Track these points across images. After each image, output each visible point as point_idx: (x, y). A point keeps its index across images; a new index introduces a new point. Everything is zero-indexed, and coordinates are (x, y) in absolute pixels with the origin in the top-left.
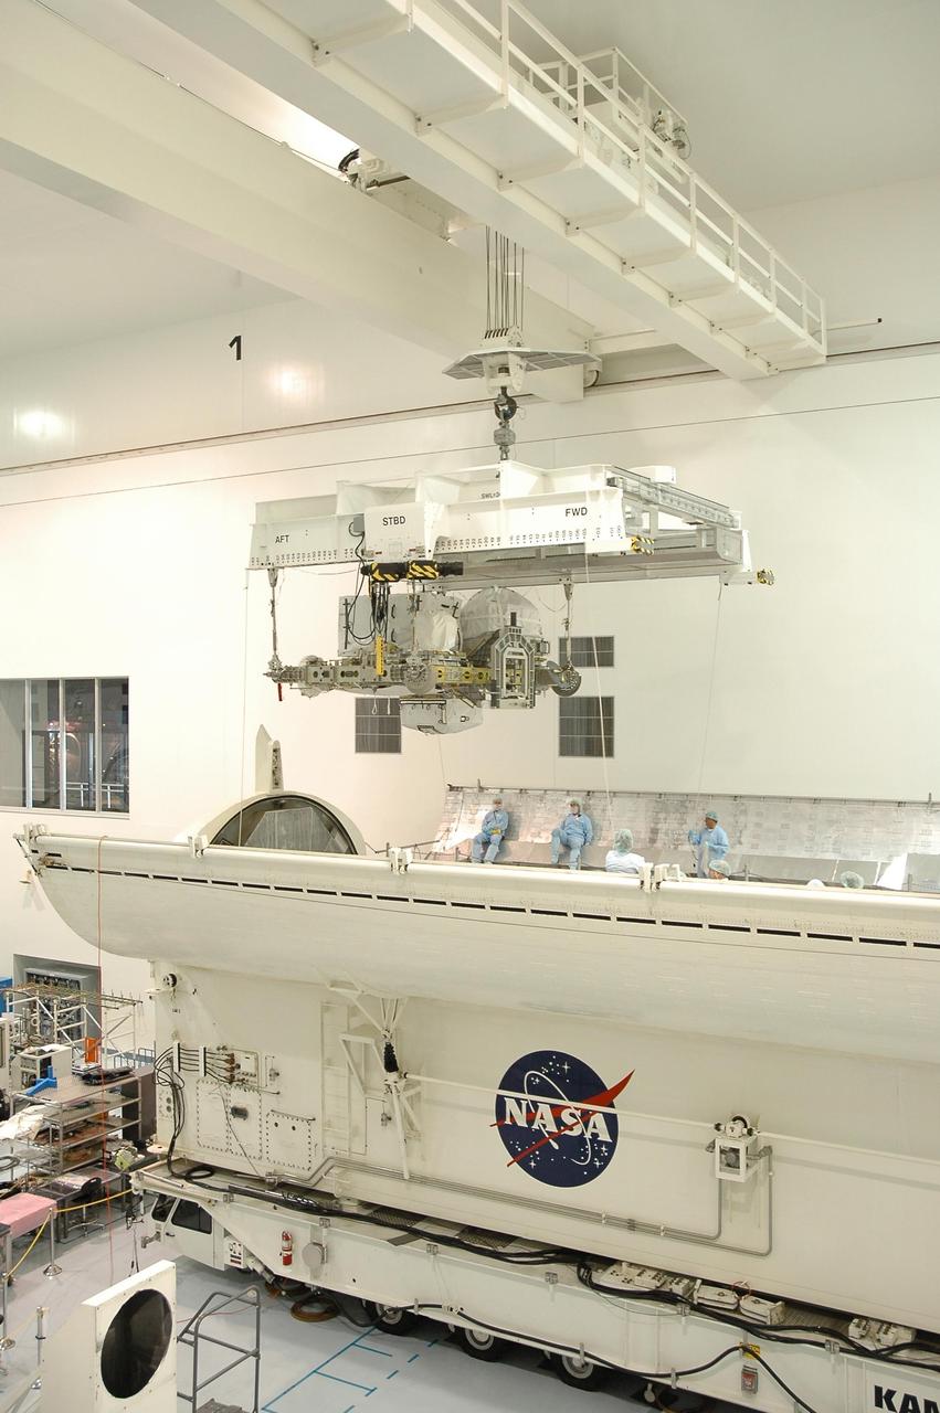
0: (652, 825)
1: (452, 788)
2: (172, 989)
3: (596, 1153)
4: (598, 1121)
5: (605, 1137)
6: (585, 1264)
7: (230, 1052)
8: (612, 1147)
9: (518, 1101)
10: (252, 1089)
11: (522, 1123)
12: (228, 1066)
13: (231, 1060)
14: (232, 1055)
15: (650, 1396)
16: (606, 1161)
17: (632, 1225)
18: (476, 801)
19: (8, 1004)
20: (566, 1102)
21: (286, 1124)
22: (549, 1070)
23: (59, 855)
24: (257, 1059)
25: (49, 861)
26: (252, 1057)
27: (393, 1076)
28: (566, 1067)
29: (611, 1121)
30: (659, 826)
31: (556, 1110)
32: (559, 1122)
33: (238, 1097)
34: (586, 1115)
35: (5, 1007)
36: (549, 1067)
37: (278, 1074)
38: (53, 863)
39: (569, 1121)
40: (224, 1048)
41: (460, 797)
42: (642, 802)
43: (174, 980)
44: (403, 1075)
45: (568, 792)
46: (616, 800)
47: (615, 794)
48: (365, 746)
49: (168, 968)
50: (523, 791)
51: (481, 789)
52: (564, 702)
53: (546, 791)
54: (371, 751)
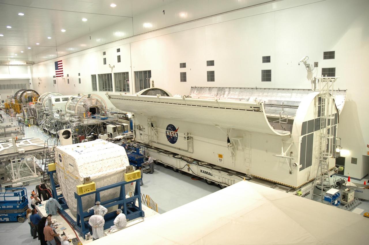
0: (217, 93)
1: (192, 87)
2: (133, 117)
3: (176, 139)
4: (176, 134)
5: (177, 137)
6: (174, 155)
7: (140, 125)
8: (177, 138)
9: (168, 131)
10: (142, 131)
11: (168, 135)
15: (179, 172)
16: (177, 140)
17: (179, 149)
18: (195, 89)
20: (173, 132)
21: (146, 136)
24: (142, 127)
25: (109, 97)
27: (153, 128)
28: (172, 126)
29: (177, 134)
31: (172, 132)
32: (172, 135)
33: (141, 132)
34: (175, 133)
37: (144, 129)
39: (173, 134)
41: (193, 89)
43: (133, 115)
44: (154, 128)
45: (207, 88)
46: (213, 89)
47: (213, 88)
48: (181, 81)
49: (133, 114)
50: (201, 87)
51: (196, 87)
52: (208, 72)
53: (204, 87)
54: (183, 81)
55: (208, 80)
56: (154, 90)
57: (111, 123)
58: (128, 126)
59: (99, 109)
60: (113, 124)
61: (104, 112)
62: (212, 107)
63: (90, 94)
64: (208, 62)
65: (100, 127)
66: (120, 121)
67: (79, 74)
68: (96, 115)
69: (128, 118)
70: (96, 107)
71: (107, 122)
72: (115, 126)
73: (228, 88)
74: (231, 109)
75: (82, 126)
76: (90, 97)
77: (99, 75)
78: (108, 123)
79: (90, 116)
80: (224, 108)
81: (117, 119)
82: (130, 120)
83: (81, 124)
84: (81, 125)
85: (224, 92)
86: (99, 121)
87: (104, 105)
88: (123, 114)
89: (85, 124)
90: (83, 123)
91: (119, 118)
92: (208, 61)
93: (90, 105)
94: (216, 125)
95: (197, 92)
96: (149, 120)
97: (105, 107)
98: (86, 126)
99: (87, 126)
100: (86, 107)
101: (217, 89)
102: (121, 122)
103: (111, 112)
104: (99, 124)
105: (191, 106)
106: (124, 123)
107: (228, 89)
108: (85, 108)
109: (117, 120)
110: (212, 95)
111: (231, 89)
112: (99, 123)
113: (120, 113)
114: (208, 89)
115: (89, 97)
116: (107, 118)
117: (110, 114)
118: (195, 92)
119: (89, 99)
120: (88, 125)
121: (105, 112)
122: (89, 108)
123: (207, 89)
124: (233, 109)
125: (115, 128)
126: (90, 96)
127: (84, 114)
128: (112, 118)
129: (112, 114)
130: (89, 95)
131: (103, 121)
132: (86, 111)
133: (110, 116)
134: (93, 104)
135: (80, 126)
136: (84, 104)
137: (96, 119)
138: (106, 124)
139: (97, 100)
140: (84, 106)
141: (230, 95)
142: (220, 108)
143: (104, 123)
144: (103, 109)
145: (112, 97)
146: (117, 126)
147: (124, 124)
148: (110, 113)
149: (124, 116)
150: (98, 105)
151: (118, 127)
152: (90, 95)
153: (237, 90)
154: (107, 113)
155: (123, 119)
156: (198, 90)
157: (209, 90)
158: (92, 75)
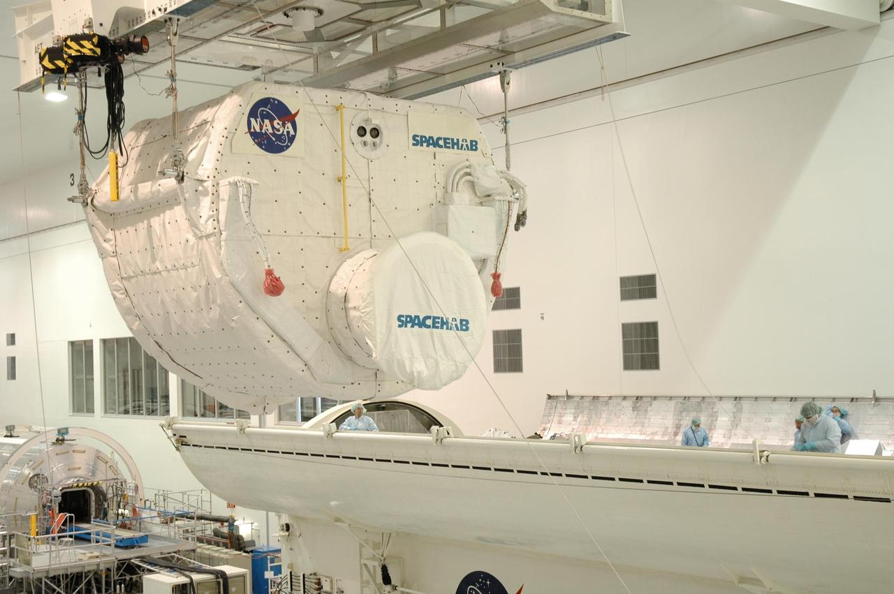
0: (677, 422)
1: (550, 397)
2: (287, 533)
7: (318, 577)
12: (317, 587)
13: (319, 583)
14: (319, 579)
18: (564, 407)
19: (269, 565)
22: (479, 584)
23: (185, 437)
24: (331, 582)
25: (182, 441)
26: (329, 580)
27: (388, 588)
28: (488, 583)
30: (682, 422)
35: (267, 567)
36: (479, 583)
37: (343, 592)
38: (182, 442)
40: (315, 574)
41: (554, 404)
42: (672, 403)
43: (288, 527)
44: (395, 588)
45: (625, 398)
46: (655, 403)
47: (655, 398)
48: (499, 367)
49: (285, 519)
50: (595, 398)
51: (569, 397)
52: (625, 327)
53: (610, 397)
54: (505, 371)
55: (628, 365)
56: (383, 409)
57: (164, 563)
58: (243, 576)
59: (105, 496)
60: (172, 569)
61: (127, 512)
62: (735, 489)
63: (67, 429)
64: (624, 281)
65: (108, 584)
66: (207, 552)
67: (12, 339)
68: (91, 527)
69: (239, 538)
70: (92, 487)
71: (142, 559)
72: (182, 580)
73: (732, 401)
74: (846, 497)
75: (20, 582)
76: (63, 440)
77: (104, 342)
78: (150, 564)
79: (61, 531)
80: (807, 494)
81: (190, 545)
82: (248, 549)
83: (18, 570)
84: (12, 574)
85: (712, 416)
86: (105, 556)
87: (129, 480)
88: (216, 520)
89: (39, 572)
90: (28, 563)
91: (200, 540)
92: (628, 278)
93: (62, 477)
94: (743, 580)
95: (575, 418)
96: (369, 551)
97: (137, 488)
98: (40, 580)
99: (44, 580)
100: (45, 485)
101: (673, 403)
102: (211, 560)
103: (162, 509)
104: (108, 570)
105: (617, 483)
106: (227, 562)
107: (728, 406)
108: (41, 491)
109: (194, 551)
110: (649, 431)
111: (746, 405)
112: (105, 563)
113: (200, 518)
114: (628, 404)
115: (60, 441)
116: (145, 539)
117: (157, 520)
118: (569, 418)
119: (59, 448)
120: (51, 575)
121: (134, 510)
122: (58, 492)
123: (624, 403)
124: (856, 498)
125: (184, 586)
126: (66, 437)
127: (34, 518)
128: (164, 538)
129: (168, 519)
130: (63, 432)
131: (124, 554)
132: (44, 506)
133: (158, 529)
134: (79, 473)
135: (11, 578)
136: (37, 475)
137: (93, 544)
138: (139, 567)
139: (98, 456)
140: (36, 481)
141: (739, 431)
142: (779, 492)
143: (128, 565)
144: (122, 499)
145: (191, 439)
146: (196, 577)
147: (229, 570)
148: (159, 515)
149: (225, 530)
150: (101, 478)
151: (199, 584)
152: (67, 432)
153: (775, 405)
154: (144, 515)
155: (217, 544)
156: (579, 410)
157: (634, 409)
158: (72, 344)
